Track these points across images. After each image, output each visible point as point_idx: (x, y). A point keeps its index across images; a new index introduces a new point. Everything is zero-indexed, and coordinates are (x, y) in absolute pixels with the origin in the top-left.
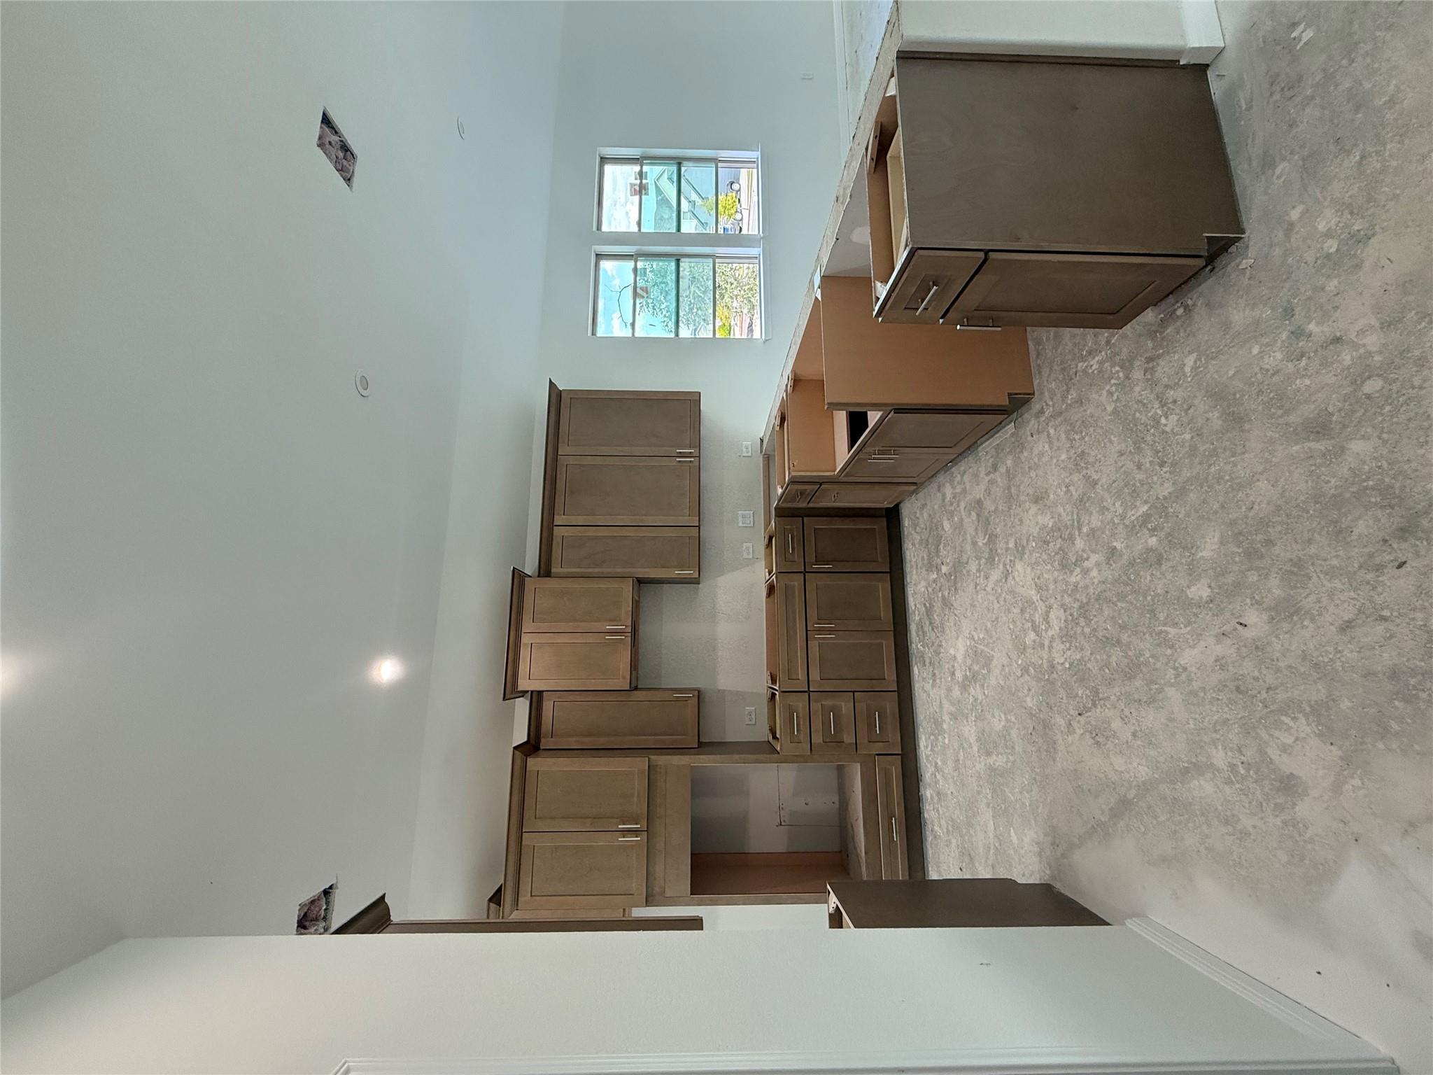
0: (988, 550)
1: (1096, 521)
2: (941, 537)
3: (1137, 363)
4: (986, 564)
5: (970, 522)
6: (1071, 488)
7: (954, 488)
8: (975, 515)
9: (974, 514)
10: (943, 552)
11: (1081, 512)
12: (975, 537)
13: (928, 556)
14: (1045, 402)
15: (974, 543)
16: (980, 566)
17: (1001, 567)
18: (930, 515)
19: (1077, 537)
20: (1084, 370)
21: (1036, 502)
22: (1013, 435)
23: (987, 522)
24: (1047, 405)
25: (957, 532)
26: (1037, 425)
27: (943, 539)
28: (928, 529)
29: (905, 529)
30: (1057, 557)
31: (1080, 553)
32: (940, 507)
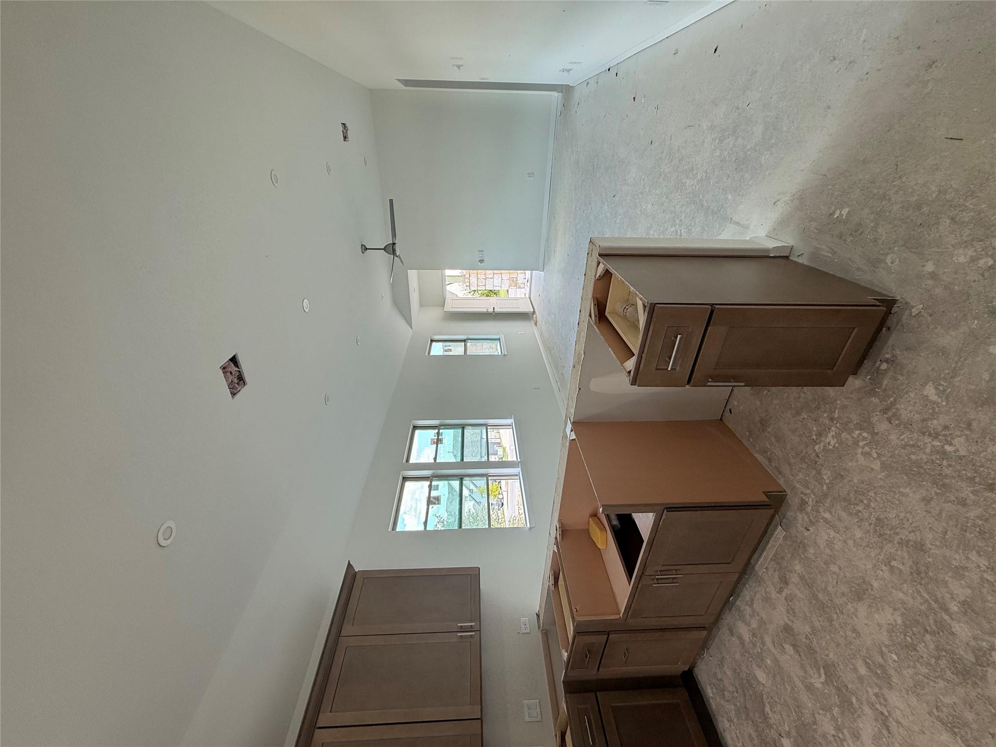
0: (834, 691)
1: (961, 591)
2: (762, 695)
3: (874, 419)
4: (843, 713)
5: (789, 659)
6: (894, 563)
7: (748, 624)
8: (791, 648)
9: (787, 647)
10: (774, 718)
11: (930, 586)
12: (806, 678)
13: (757, 731)
14: (802, 493)
15: (810, 688)
16: (837, 721)
17: (867, 709)
18: (735, 670)
19: (949, 621)
20: (824, 449)
21: (860, 599)
22: (785, 538)
23: (811, 650)
24: (806, 495)
25: (778, 678)
26: (806, 517)
27: (765, 697)
28: (740, 690)
29: (711, 701)
30: (943, 663)
31: (973, 643)
32: (742, 655)
